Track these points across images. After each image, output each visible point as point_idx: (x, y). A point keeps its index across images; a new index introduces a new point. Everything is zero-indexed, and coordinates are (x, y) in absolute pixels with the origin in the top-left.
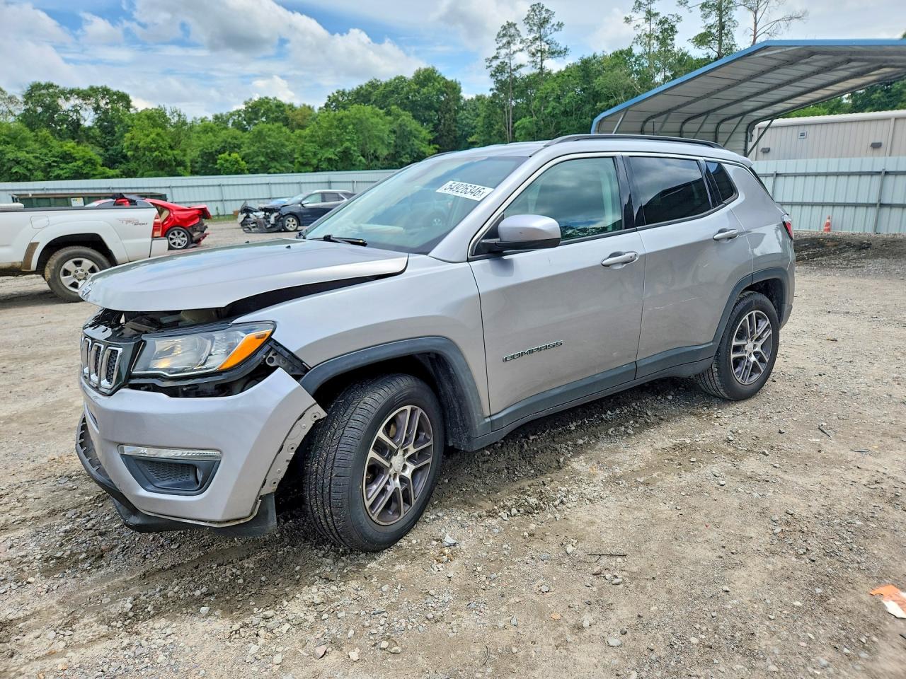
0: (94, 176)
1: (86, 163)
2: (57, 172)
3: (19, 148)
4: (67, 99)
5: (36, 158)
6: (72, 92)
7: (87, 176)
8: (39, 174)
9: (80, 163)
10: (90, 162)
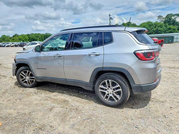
0: (174, 32)
1: (173, 30)
2: (167, 32)
3: (161, 28)
4: (174, 16)
5: (163, 29)
6: (175, 15)
7: (173, 32)
8: (163, 32)
9: (172, 30)
10: (174, 29)
